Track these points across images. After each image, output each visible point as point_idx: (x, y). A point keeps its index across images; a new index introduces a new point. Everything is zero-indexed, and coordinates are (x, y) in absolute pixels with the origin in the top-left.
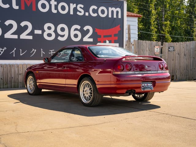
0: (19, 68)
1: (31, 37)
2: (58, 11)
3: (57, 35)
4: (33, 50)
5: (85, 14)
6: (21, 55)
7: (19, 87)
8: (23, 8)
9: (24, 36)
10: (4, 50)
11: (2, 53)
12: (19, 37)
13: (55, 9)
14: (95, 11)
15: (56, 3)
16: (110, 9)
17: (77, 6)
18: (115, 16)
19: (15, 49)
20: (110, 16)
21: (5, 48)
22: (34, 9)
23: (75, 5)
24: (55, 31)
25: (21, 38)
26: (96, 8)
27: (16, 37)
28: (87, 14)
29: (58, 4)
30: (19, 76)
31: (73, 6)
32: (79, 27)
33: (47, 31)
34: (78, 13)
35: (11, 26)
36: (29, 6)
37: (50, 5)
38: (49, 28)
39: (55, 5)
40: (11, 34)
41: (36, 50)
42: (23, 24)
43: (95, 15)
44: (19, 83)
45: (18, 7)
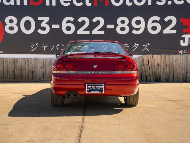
1: (103, 32)
3: (131, 28)
8: (96, 4)
9: (95, 32)
12: (91, 32)
13: (130, 2)
22: (107, 4)
27: (88, 32)
28: (169, 3)
33: (120, 25)
34: (158, 3)
35: (83, 23)
36: (101, 2)
40: (84, 30)
42: (95, 20)
43: (181, 2)
45: (91, 3)
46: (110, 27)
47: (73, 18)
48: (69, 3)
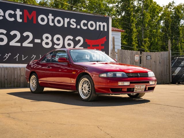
0: (21, 71)
1: (31, 45)
2: (54, 24)
3: (54, 44)
4: (33, 56)
5: (77, 27)
6: (23, 60)
7: (21, 86)
8: (26, 21)
9: (26, 44)
10: (9, 55)
11: (7, 58)
12: (22, 45)
13: (52, 23)
14: (85, 25)
15: (53, 17)
16: (98, 23)
17: (70, 20)
18: (102, 29)
19: (18, 55)
20: (98, 29)
21: (10, 54)
22: (35, 22)
23: (68, 20)
24: (52, 41)
25: (23, 45)
26: (86, 22)
27: (19, 44)
28: (78, 27)
29: (55, 18)
30: (21, 77)
31: (67, 20)
32: (72, 38)
33: (45, 41)
34: (71, 26)
35: (15, 36)
36: (30, 20)
37: (48, 19)
38: (47, 38)
39: (52, 19)
40: (15, 42)
41: (35, 56)
42: (25, 34)
43: (86, 28)
44: (21, 84)
45: (21, 20)
46: (37, 41)
47: (6, 30)
48: (1, 17)
